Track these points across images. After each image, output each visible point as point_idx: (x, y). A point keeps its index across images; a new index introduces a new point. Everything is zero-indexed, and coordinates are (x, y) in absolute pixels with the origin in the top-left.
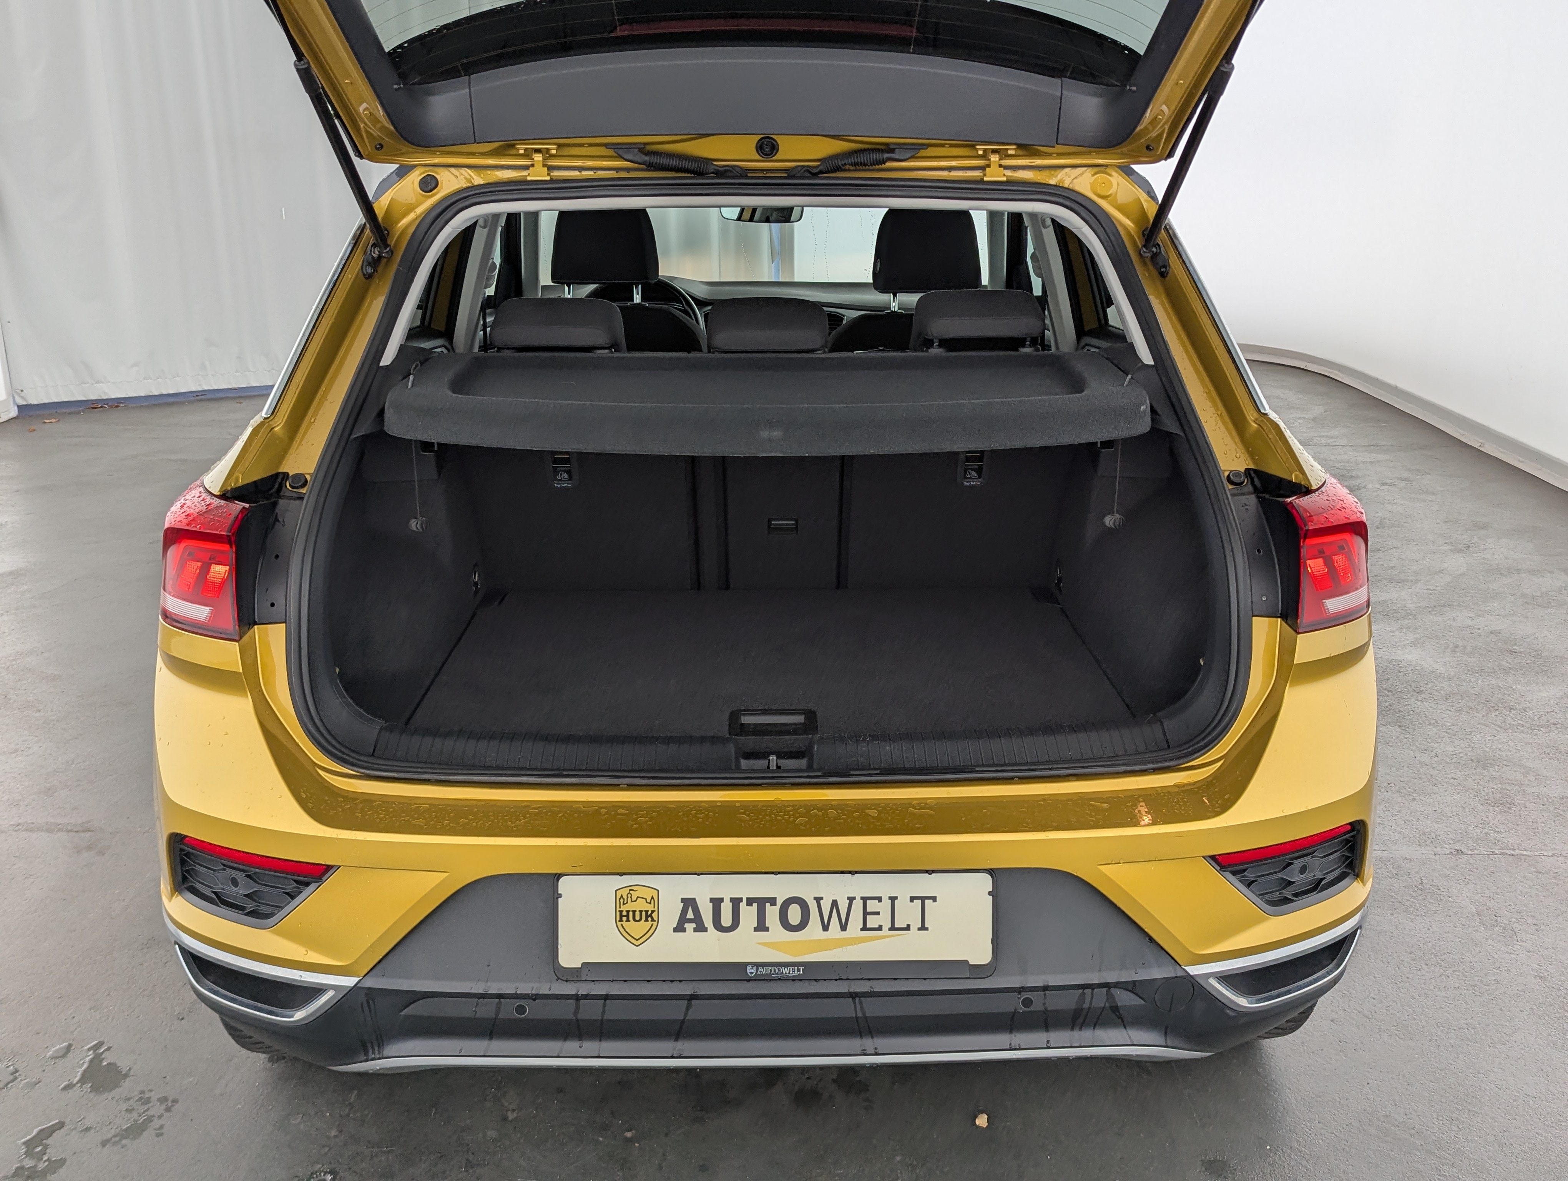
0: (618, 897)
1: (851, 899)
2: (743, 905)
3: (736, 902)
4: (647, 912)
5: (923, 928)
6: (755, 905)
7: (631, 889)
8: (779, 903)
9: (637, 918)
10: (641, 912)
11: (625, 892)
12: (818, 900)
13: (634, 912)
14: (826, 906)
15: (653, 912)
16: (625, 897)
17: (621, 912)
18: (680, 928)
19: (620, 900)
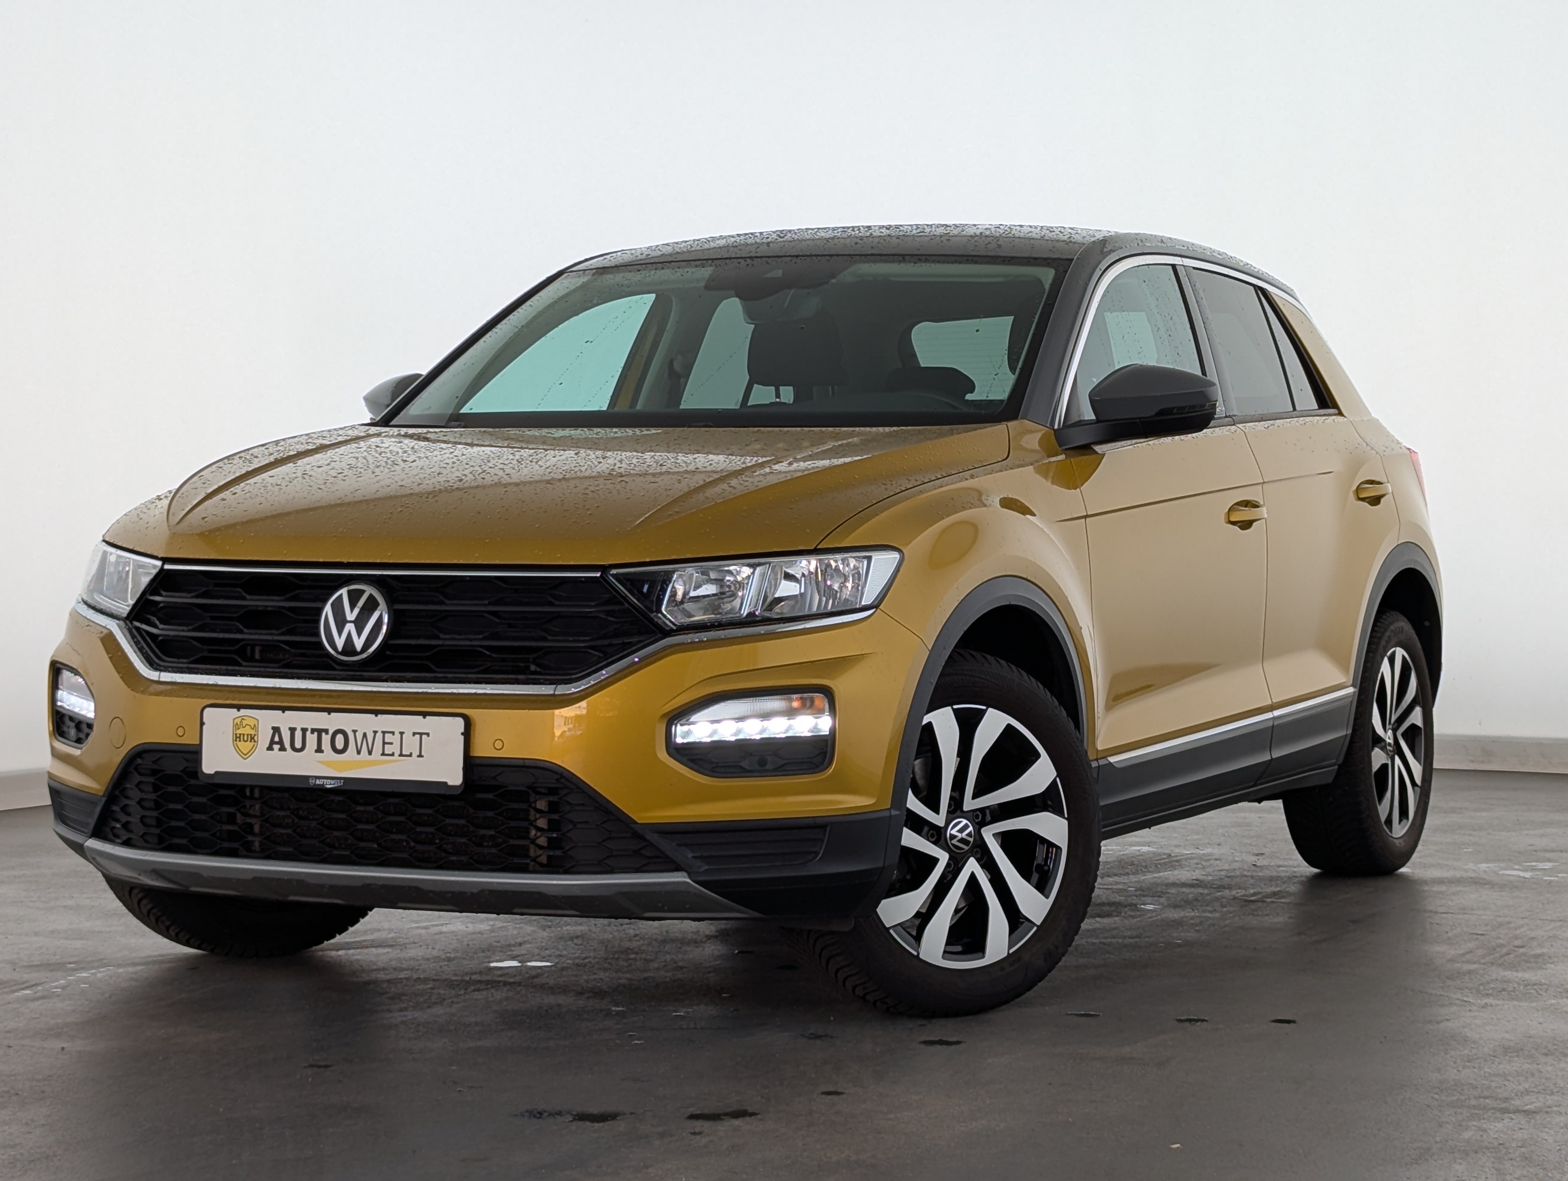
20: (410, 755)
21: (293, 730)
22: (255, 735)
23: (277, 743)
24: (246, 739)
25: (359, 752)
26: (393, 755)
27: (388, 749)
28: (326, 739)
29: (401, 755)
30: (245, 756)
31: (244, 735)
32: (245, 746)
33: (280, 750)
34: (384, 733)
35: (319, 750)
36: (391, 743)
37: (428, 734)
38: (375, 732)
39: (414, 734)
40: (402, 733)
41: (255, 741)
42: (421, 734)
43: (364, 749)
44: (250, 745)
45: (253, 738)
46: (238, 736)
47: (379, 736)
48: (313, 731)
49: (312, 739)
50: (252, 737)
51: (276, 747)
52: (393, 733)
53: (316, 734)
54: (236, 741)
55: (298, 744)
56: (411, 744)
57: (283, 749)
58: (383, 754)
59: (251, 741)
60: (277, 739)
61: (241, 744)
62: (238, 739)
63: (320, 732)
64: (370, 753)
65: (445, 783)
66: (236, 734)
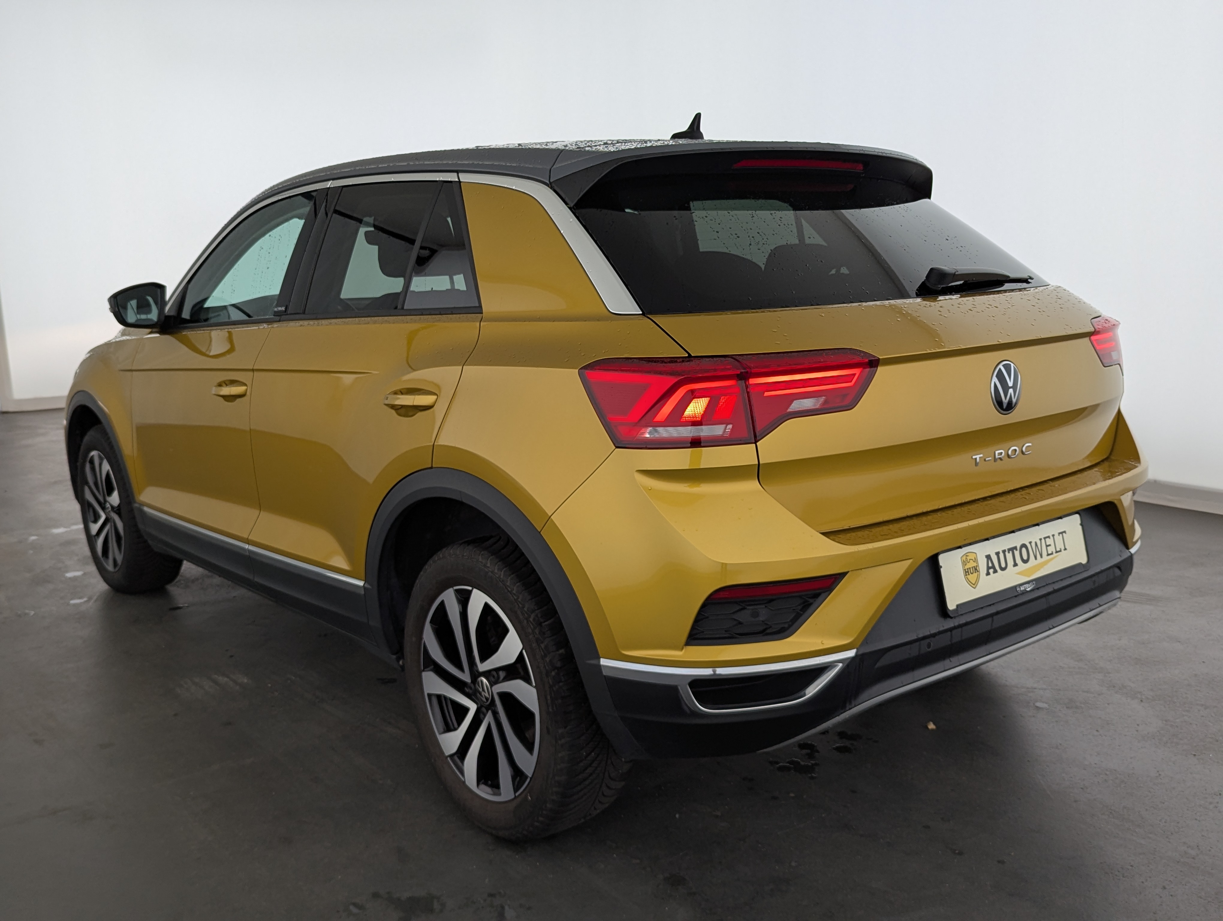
0: (963, 561)
1: (1041, 539)
2: (1007, 553)
3: (1004, 552)
4: (974, 567)
5: (1065, 549)
6: (1011, 552)
7: (966, 555)
8: (1018, 548)
9: (972, 572)
10: (972, 567)
11: (964, 558)
12: (1030, 543)
13: (970, 568)
14: (1033, 545)
15: (977, 566)
16: (965, 561)
17: (965, 570)
18: (988, 574)
19: (964, 563)
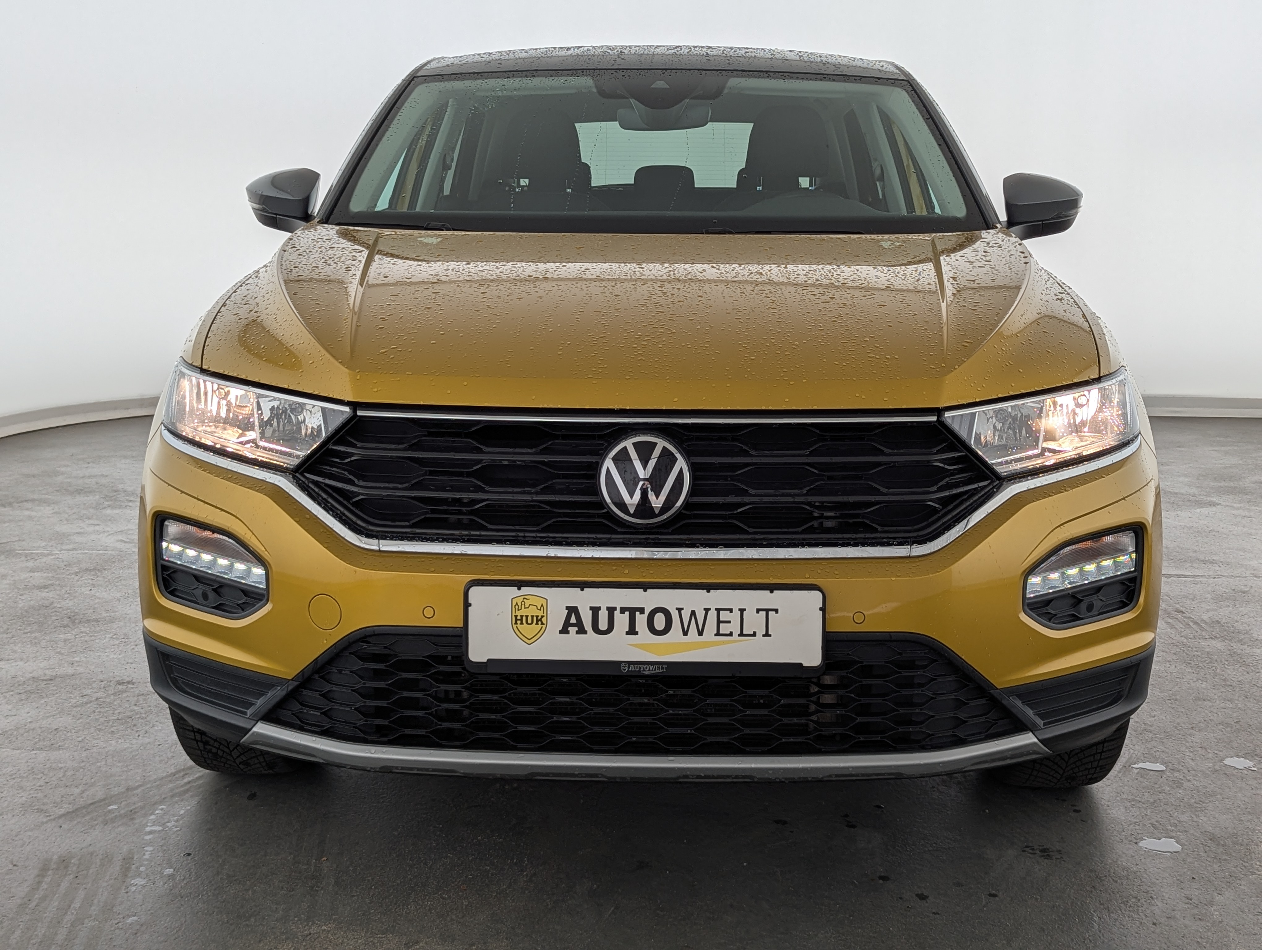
20: (754, 634)
21: (595, 611)
22: (542, 617)
23: (573, 625)
24: (530, 621)
25: (685, 633)
26: (731, 634)
27: (724, 628)
28: (641, 620)
29: (741, 634)
30: (530, 641)
31: (527, 617)
32: (530, 630)
33: (577, 633)
34: (718, 610)
35: (632, 631)
36: (729, 622)
37: (776, 611)
38: (707, 610)
39: (758, 611)
40: (742, 611)
41: (542, 624)
42: (767, 611)
43: (693, 629)
44: (535, 628)
45: (541, 620)
46: (519, 618)
47: (712, 614)
48: (623, 610)
49: (622, 621)
50: (539, 620)
51: (573, 630)
52: (731, 610)
53: (627, 613)
54: (516, 623)
55: (603, 625)
56: (755, 622)
57: (582, 631)
58: (718, 634)
59: (537, 624)
60: (573, 620)
61: (524, 628)
62: (519, 622)
63: (632, 612)
64: (700, 633)
65: (801, 664)
66: (516, 616)
